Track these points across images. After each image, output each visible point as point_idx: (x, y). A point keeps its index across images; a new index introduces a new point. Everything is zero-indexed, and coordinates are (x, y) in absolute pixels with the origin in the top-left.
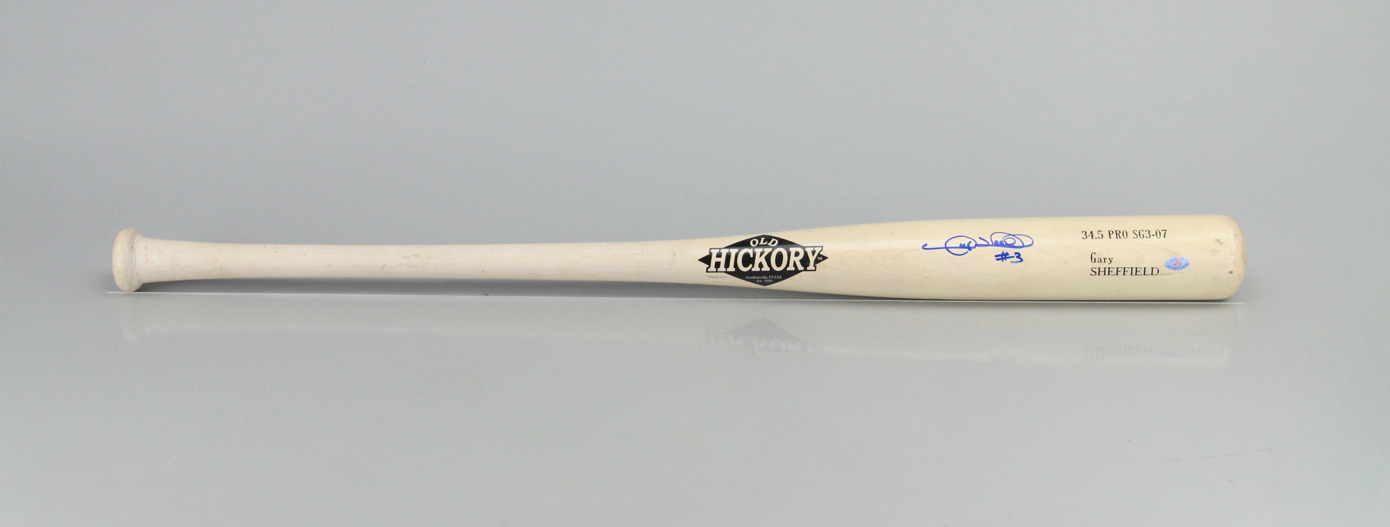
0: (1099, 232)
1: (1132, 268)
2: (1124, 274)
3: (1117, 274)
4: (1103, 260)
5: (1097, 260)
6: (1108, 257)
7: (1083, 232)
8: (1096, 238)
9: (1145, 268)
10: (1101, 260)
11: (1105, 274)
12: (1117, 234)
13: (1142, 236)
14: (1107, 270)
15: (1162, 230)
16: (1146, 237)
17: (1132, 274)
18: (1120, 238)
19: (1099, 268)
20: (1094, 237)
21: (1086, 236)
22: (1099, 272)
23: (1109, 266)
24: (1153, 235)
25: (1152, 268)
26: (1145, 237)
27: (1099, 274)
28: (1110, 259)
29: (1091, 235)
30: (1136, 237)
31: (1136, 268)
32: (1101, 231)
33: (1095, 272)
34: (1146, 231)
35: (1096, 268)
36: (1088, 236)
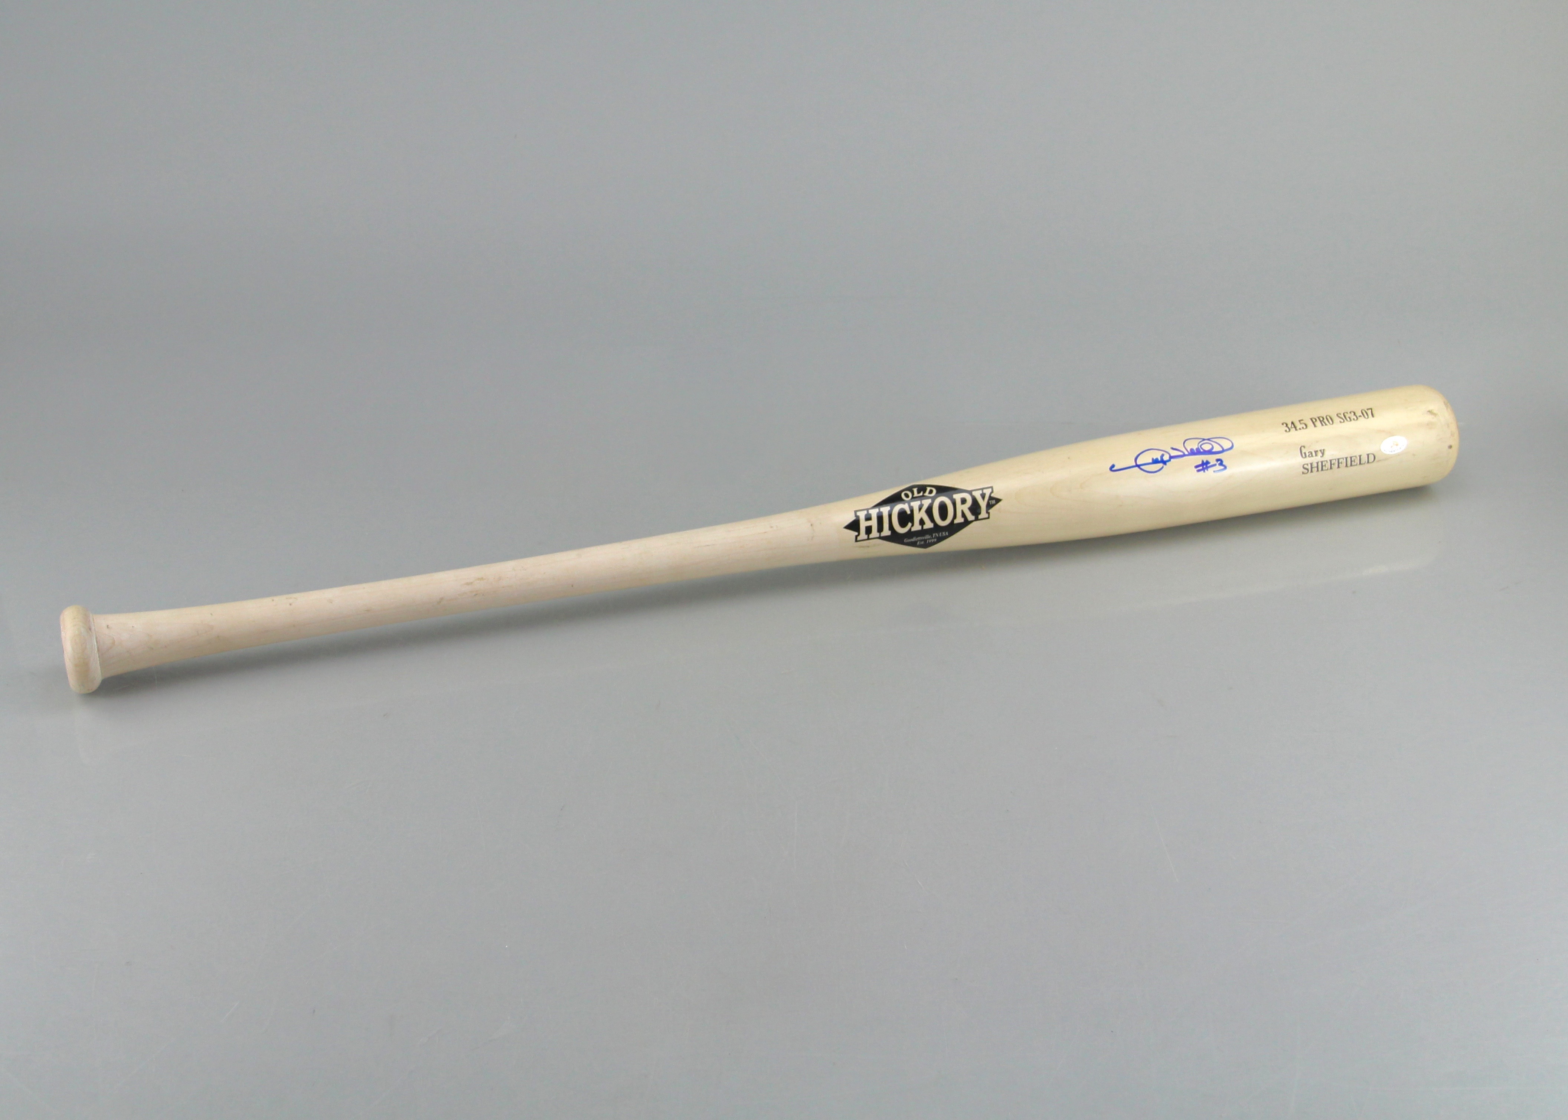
0: (1301, 422)
1: (1346, 458)
2: (1339, 467)
3: (1331, 468)
4: (1314, 454)
5: (1307, 454)
6: (1318, 449)
7: (1283, 424)
8: (1300, 429)
9: (1360, 456)
10: (1311, 453)
11: (1318, 470)
12: (1321, 421)
13: (1349, 420)
14: (1320, 464)
15: (1368, 409)
16: (1354, 419)
17: (1346, 466)
18: (1326, 424)
19: (1311, 464)
20: (1298, 428)
21: (1289, 428)
22: (1312, 468)
23: (1323, 459)
24: (1360, 416)
25: (1368, 455)
26: (1352, 419)
27: (1312, 471)
28: (1321, 451)
29: (1293, 426)
30: (1342, 421)
31: (1351, 458)
32: (1302, 420)
33: (1308, 470)
34: (1350, 413)
35: (1307, 465)
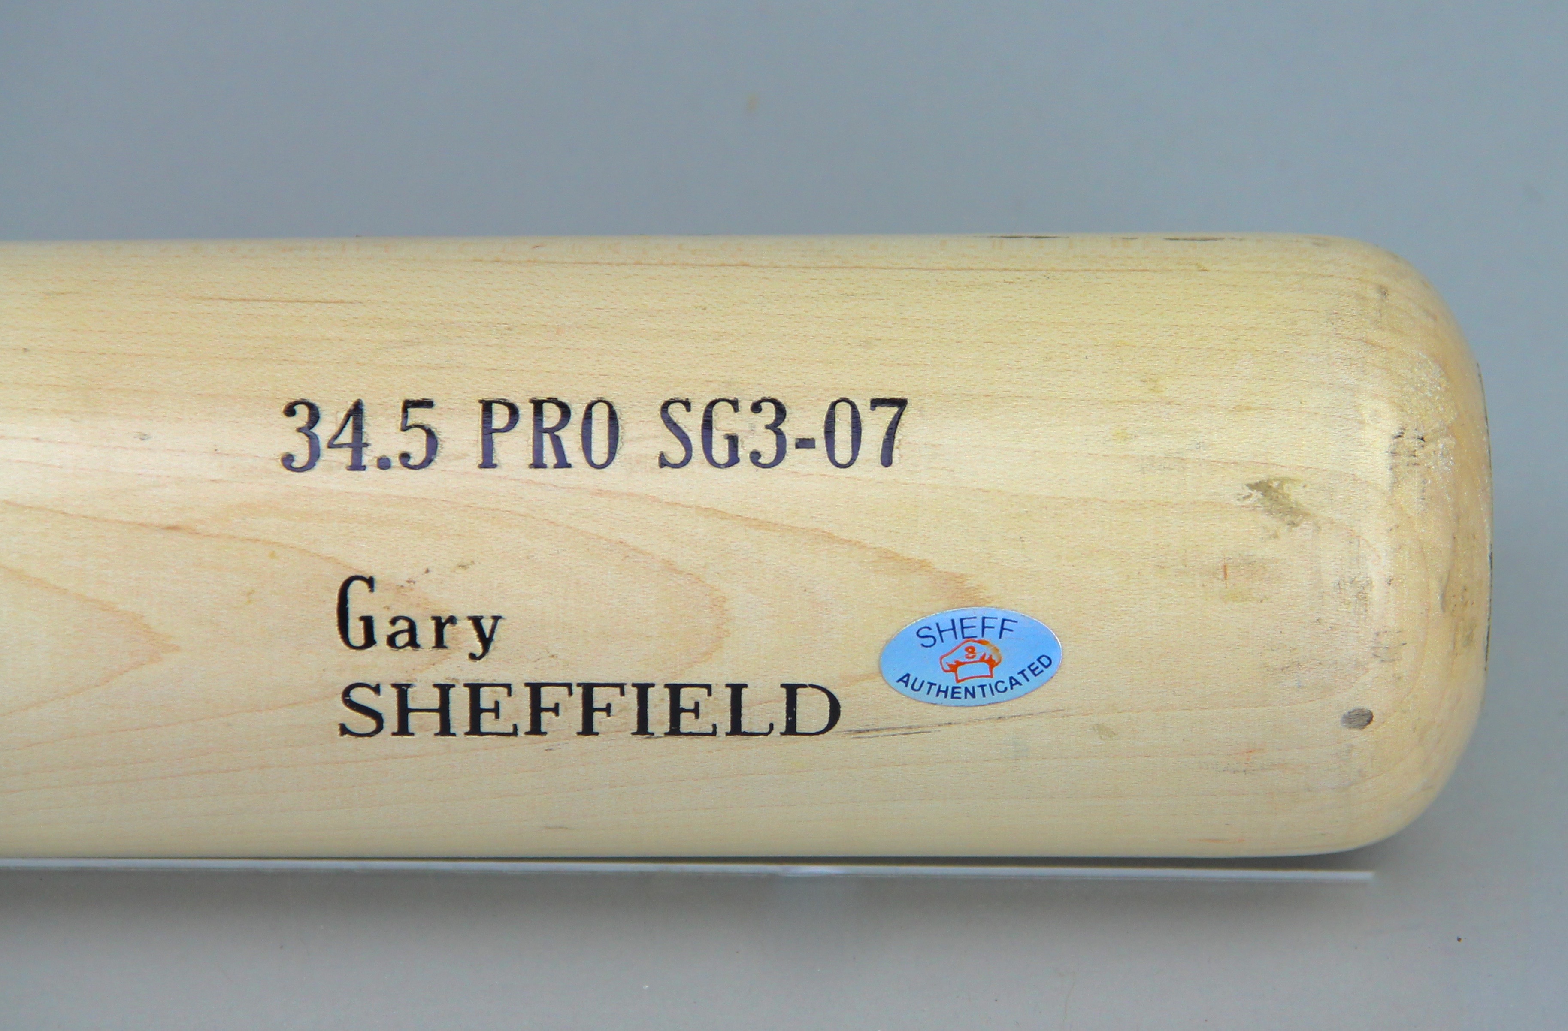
0: (417, 415)
1: (643, 690)
2: (588, 729)
3: (536, 729)
4: (426, 633)
5: (382, 630)
6: (463, 609)
7: (290, 411)
8: (384, 464)
9: (737, 690)
10: (412, 630)
11: (445, 729)
12: (539, 429)
13: (721, 452)
14: (460, 700)
15: (876, 403)
16: (755, 456)
17: (642, 728)
18: (562, 463)
19: (402, 690)
20: (369, 457)
21: (313, 441)
22: (404, 711)
23: (479, 672)
24: (805, 443)
25: (791, 690)
26: (743, 453)
27: (403, 729)
28: (477, 621)
29: (347, 436)
30: (676, 453)
31: (675, 690)
32: (427, 404)
33: (376, 716)
34: (756, 408)
35: (377, 689)
36: (323, 443)
